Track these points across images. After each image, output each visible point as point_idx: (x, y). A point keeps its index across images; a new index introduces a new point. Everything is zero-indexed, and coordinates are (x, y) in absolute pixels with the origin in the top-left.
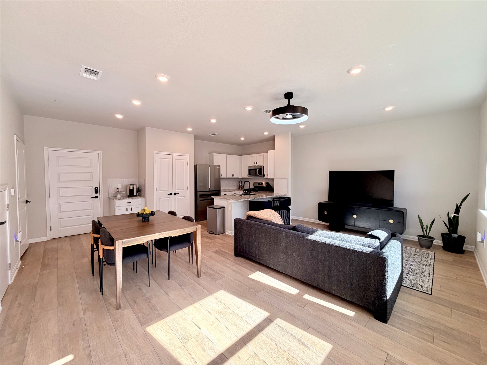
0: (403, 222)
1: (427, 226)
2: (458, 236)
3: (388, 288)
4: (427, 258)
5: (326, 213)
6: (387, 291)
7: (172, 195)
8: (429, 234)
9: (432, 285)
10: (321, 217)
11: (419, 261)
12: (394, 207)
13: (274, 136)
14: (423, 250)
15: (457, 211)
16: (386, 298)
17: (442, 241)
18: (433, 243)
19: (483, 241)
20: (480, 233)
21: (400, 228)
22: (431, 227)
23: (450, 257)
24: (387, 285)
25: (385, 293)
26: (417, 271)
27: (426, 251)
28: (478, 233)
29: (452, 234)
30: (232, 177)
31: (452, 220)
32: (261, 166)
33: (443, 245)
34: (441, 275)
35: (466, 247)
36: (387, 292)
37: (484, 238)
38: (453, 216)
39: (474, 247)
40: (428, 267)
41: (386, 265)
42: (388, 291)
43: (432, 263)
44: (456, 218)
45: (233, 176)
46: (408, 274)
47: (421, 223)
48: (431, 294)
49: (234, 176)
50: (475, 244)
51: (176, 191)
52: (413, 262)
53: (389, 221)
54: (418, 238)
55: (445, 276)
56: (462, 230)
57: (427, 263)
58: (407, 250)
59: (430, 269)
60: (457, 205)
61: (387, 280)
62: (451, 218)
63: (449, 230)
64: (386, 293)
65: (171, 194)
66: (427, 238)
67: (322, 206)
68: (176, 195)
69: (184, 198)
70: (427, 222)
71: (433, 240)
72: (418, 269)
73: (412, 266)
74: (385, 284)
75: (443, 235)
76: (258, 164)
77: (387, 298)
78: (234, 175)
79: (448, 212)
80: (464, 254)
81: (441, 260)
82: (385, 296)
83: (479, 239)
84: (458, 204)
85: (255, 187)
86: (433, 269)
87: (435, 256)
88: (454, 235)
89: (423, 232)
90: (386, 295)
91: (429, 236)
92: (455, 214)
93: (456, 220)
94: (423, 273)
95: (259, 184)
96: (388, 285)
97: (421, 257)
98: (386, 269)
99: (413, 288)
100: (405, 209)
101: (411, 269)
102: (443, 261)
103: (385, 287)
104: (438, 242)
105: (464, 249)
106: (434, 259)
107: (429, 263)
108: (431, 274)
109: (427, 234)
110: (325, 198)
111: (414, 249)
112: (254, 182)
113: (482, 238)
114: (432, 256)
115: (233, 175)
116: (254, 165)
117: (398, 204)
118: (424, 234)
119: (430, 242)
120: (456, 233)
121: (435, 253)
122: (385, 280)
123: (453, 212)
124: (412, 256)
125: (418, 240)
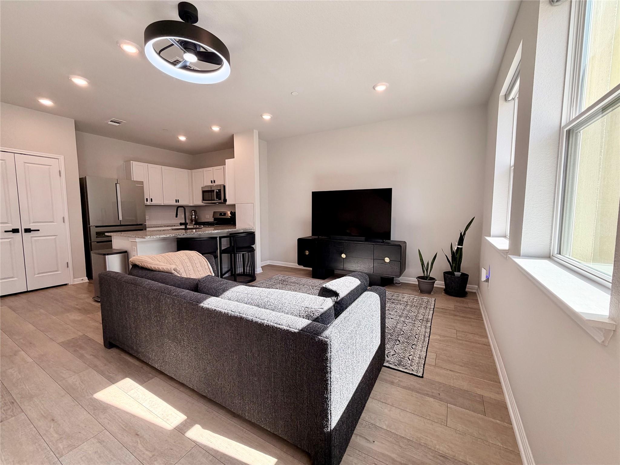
0: (400, 260)
1: (428, 264)
2: (461, 274)
3: (332, 407)
4: (425, 308)
5: (307, 253)
6: (330, 413)
7: (18, 232)
8: (430, 274)
9: (425, 358)
10: (302, 260)
11: (415, 315)
12: (391, 240)
13: (233, 136)
14: (422, 297)
15: (461, 241)
16: (329, 429)
17: (444, 282)
18: (435, 286)
19: (487, 280)
20: (485, 269)
21: (397, 269)
22: (432, 264)
23: (451, 303)
24: (330, 400)
25: (326, 416)
26: (410, 334)
27: (425, 298)
28: (483, 269)
29: (455, 273)
30: (174, 203)
31: (455, 254)
32: (220, 185)
33: (444, 287)
34: (440, 335)
35: (469, 287)
36: (331, 416)
37: (489, 275)
38: (456, 248)
39: (477, 286)
40: (424, 322)
41: (327, 357)
42: (332, 412)
43: (430, 317)
44: (460, 249)
45: (176, 202)
46: (396, 340)
47: (422, 260)
48: (421, 375)
49: (178, 202)
50: (478, 283)
51: (31, 224)
52: (408, 318)
53: (384, 260)
54: (418, 280)
55: (444, 336)
56: (465, 265)
57: (425, 317)
58: (404, 300)
59: (427, 327)
60: (461, 234)
61: (330, 390)
62: (454, 251)
63: (451, 267)
64: (329, 417)
65: (16, 231)
66: (428, 280)
67: (302, 243)
68: (32, 232)
69: (55, 238)
70: (427, 259)
71: (434, 282)
72: (411, 330)
73: (405, 325)
74: (327, 399)
75: (445, 273)
76: (216, 183)
77: (331, 428)
78: (178, 200)
79: (452, 243)
80: (466, 298)
81: (441, 310)
82: (327, 424)
83: (483, 278)
84: (462, 232)
85: (215, 219)
86: (431, 326)
87: (435, 304)
88: (457, 274)
89: (424, 272)
90: (329, 422)
91: (430, 276)
92: (458, 245)
93: (459, 252)
94: (416, 336)
95: (221, 214)
96: (332, 399)
97: (419, 308)
98: (327, 366)
99: (398, 369)
100: (405, 242)
101: (402, 331)
102: (444, 311)
103: (327, 404)
104: (440, 284)
105: (467, 290)
106: (434, 309)
107: (427, 317)
108: (427, 335)
109: (428, 274)
110: (307, 232)
111: (412, 296)
112: (214, 212)
113: (487, 276)
114: (432, 304)
115: (176, 200)
116: (211, 184)
117: (395, 236)
118: (425, 275)
119: (431, 284)
120: (459, 271)
121: (435, 299)
122: (327, 390)
123: (457, 243)
124: (408, 308)
125: (417, 283)
